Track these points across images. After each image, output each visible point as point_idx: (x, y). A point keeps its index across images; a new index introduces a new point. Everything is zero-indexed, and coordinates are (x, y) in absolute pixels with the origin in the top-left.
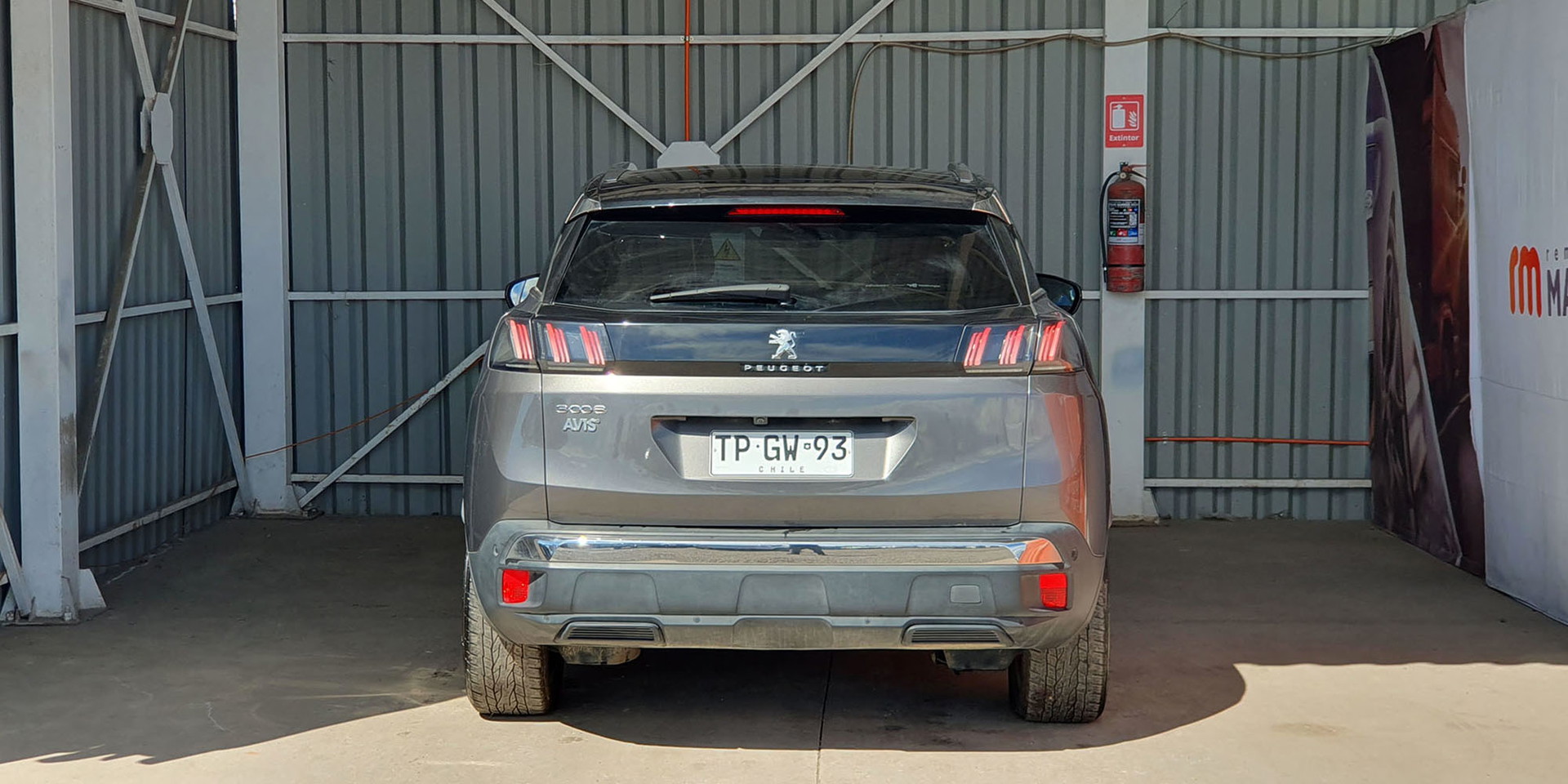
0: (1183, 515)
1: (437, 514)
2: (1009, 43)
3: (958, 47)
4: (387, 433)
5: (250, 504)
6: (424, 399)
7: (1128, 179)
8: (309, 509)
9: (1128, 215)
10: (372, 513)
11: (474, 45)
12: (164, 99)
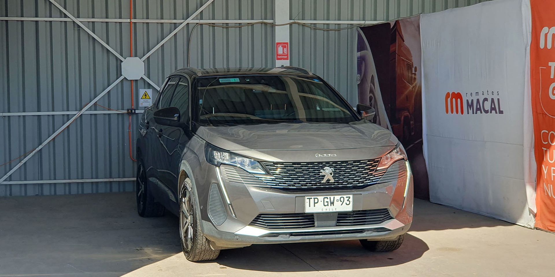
1: (38, 195)
2: (242, 24)
3: (225, 25)
4: (20, 165)
6: (34, 152)
10: (12, 196)
11: (51, 21)
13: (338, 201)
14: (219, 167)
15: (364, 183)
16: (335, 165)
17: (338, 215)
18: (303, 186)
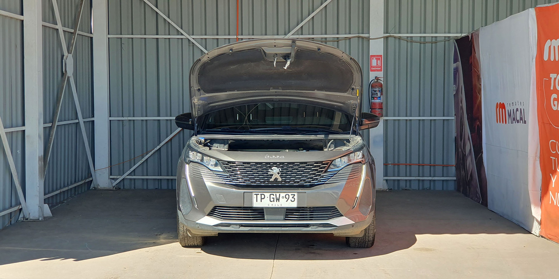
0: (396, 188)
1: (157, 188)
2: (340, 38)
3: (324, 39)
4: (141, 162)
5: (96, 185)
6: (153, 151)
7: (377, 81)
8: (115, 187)
9: (377, 93)
10: (136, 188)
11: (169, 39)
12: (70, 56)
13: (283, 197)
14: (189, 164)
15: (310, 182)
16: (282, 165)
17: (286, 210)
18: (252, 183)
